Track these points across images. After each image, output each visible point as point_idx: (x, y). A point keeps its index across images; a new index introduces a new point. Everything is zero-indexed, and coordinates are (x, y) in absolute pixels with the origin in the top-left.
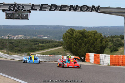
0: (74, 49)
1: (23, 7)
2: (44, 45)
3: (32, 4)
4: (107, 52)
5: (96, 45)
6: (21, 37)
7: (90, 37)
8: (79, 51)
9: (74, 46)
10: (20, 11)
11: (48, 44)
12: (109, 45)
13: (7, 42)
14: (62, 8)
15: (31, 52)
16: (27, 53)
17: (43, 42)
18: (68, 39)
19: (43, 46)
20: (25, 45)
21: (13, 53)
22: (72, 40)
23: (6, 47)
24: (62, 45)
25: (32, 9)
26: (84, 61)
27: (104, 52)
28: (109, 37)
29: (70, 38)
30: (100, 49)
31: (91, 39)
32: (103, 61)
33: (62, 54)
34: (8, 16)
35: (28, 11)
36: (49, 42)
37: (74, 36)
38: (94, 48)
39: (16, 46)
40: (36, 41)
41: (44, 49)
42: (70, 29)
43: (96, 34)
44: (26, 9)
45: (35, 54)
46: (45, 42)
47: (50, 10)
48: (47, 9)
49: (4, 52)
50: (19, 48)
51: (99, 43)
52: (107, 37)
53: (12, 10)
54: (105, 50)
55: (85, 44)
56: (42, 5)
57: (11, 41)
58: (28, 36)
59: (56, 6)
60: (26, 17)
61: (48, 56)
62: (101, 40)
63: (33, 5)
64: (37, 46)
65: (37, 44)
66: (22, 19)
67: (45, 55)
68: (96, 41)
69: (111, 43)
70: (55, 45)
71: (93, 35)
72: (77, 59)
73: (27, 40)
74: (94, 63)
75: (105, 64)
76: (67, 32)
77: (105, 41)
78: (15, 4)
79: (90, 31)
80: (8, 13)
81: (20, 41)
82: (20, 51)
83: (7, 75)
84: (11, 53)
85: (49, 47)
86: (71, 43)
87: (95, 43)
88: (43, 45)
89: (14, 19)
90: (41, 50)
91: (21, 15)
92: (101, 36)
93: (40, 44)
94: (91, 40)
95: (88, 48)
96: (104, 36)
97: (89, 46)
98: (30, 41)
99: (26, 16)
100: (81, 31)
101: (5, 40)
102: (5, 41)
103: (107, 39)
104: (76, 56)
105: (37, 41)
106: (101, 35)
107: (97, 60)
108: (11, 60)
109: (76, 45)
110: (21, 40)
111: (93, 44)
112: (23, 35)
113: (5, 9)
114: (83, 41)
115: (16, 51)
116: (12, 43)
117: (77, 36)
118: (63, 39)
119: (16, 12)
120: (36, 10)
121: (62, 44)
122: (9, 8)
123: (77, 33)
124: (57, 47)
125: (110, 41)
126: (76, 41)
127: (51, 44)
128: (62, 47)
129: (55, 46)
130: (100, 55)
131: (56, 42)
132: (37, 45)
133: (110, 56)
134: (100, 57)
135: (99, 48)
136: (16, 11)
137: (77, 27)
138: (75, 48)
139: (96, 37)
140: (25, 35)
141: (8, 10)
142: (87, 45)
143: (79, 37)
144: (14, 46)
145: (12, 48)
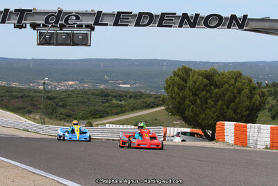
0: (191, 113)
1: (78, 18)
2: (123, 103)
3: (96, 12)
4: (263, 118)
5: (239, 102)
6: (71, 86)
7: (226, 86)
8: (202, 116)
9: (189, 106)
10: (71, 26)
11: (132, 101)
12: (268, 103)
13: (41, 97)
14: (164, 20)
15: (94, 118)
16: (86, 122)
17: (121, 96)
18: (176, 89)
19: (121, 106)
20: (80, 102)
21: (55, 122)
22: (187, 92)
23: (40, 108)
24: (163, 102)
25: (97, 23)
26: (212, 139)
27: (257, 119)
28: (267, 85)
29: (181, 88)
30: (248, 112)
31: (228, 90)
32: (255, 138)
33: (163, 122)
34: (44, 38)
35: (87, 26)
36: (135, 97)
37: (190, 83)
38: (235, 112)
39: (60, 106)
40: (105, 95)
41: (123, 112)
42: (181, 67)
43: (239, 79)
44: (84, 23)
45: (104, 124)
46: (126, 96)
47: (137, 24)
48: (131, 22)
49: (34, 120)
50: (67, 111)
51: (246, 99)
52: (263, 85)
53: (52, 26)
54: (260, 115)
55: (216, 102)
56: (119, 13)
57: (49, 94)
58: (87, 83)
59: (150, 15)
60: (85, 41)
61: (133, 127)
62: (250, 92)
63: (99, 13)
64: (109, 106)
65: (107, 101)
66: (75, 44)
67: (125, 127)
68: (240, 94)
69: (273, 99)
70: (148, 102)
71: (232, 81)
72: (197, 134)
73: (85, 92)
74: (235, 144)
75: (259, 147)
76: (175, 74)
77: (259, 95)
78: (60, 12)
79: (226, 72)
80: (44, 31)
81: (69, 94)
82: (70, 117)
83: (42, 170)
84: (51, 121)
85: (134, 109)
86: (184, 99)
87: (238, 99)
88: (120, 103)
89: (57, 44)
90: (117, 114)
91: (73, 35)
92: (249, 84)
93: (114, 101)
94: (229, 93)
95: (222, 109)
96: (258, 83)
97: (222, 105)
98: (93, 94)
99: (83, 39)
100: (206, 71)
101: (36, 91)
102: (38, 94)
103: (264, 90)
104: (194, 127)
105: (107, 95)
106: (250, 81)
107: (241, 138)
108: (50, 137)
109: (194, 102)
110: (72, 91)
111: (232, 101)
112: (78, 80)
113: (38, 22)
114: (211, 94)
115: (62, 116)
116: (51, 99)
117: (197, 84)
118: (166, 89)
119: (61, 30)
120: (106, 25)
121: (164, 100)
122: (47, 21)
123: (196, 76)
124: (152, 107)
125: (271, 95)
126: (195, 94)
127: (139, 102)
128: (163, 108)
129: (149, 105)
130: (249, 125)
131: (150, 96)
132: (108, 104)
133: (271, 127)
134: (248, 130)
135: (246, 111)
136: (62, 27)
137: (196, 62)
138: (192, 110)
139: (238, 84)
140: (81, 81)
141: (44, 25)
142: (220, 103)
143: (202, 86)
144: (57, 105)
145: (53, 111)
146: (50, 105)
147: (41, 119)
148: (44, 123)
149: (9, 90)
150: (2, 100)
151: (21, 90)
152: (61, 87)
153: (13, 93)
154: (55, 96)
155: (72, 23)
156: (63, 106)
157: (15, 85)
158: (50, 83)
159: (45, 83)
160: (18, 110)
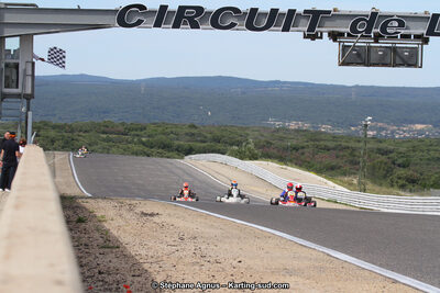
3: (430, 15)
6: (421, 132)
20: (434, 159)
39: (399, 165)
49: (350, 185)
50: (411, 172)
57: (382, 145)
81: (416, 144)
82: (414, 184)
84: (377, 188)
110: (421, 141)
112: (431, 123)
115: (401, 182)
116: (385, 152)
140: (437, 124)
144: (394, 163)
145: (388, 172)
146: (381, 162)
147: (359, 183)
148: (365, 191)
149: (315, 137)
150: (303, 154)
151: (334, 137)
152: (403, 132)
153: (322, 143)
154: (391, 147)
155: (393, 31)
156: (403, 166)
157: (325, 128)
158: (385, 126)
159: (366, 125)
160: (328, 171)
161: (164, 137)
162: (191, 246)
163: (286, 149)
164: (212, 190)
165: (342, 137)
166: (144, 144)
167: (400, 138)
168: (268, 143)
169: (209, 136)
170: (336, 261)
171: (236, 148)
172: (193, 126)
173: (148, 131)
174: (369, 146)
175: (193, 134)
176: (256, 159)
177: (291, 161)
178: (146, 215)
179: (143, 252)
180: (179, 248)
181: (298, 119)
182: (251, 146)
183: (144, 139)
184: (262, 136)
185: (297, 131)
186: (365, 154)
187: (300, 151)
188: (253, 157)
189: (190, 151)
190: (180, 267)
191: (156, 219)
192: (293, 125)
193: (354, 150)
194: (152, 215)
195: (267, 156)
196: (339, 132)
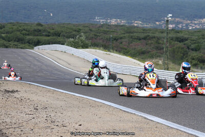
39: (192, 50)
49: (157, 66)
50: (201, 54)
57: (179, 35)
115: (194, 62)
116: (181, 40)
144: (188, 48)
145: (184, 55)
146: (179, 48)
147: (164, 63)
148: (168, 69)
149: (130, 30)
150: (121, 43)
151: (144, 30)
152: (195, 25)
153: (135, 34)
154: (186, 36)
156: (195, 50)
157: (137, 23)
158: (181, 20)
159: (168, 21)
160: (140, 55)
161: (18, 33)
162: (43, 114)
163: (109, 40)
164: (56, 72)
165: (150, 30)
166: (3, 39)
167: (193, 29)
168: (96, 35)
169: (52, 31)
170: (151, 123)
171: (72, 40)
172: (39, 25)
173: (6, 29)
174: (170, 35)
175: (40, 31)
176: (87, 47)
177: (113, 49)
178: (8, 92)
179: (8, 120)
180: (34, 116)
181: (117, 17)
182: (83, 38)
183: (3, 35)
184: (91, 30)
185: (116, 26)
186: (167, 41)
187: (119, 41)
188: (85, 46)
189: (38, 43)
190: (36, 130)
191: (16, 95)
192: (113, 22)
193: (159, 39)
194: (13, 92)
195: (95, 45)
196: (148, 26)
